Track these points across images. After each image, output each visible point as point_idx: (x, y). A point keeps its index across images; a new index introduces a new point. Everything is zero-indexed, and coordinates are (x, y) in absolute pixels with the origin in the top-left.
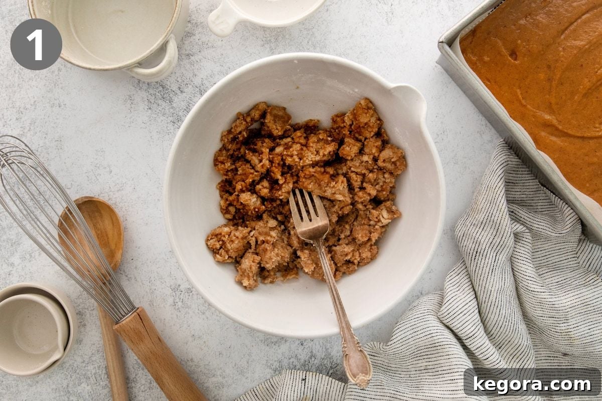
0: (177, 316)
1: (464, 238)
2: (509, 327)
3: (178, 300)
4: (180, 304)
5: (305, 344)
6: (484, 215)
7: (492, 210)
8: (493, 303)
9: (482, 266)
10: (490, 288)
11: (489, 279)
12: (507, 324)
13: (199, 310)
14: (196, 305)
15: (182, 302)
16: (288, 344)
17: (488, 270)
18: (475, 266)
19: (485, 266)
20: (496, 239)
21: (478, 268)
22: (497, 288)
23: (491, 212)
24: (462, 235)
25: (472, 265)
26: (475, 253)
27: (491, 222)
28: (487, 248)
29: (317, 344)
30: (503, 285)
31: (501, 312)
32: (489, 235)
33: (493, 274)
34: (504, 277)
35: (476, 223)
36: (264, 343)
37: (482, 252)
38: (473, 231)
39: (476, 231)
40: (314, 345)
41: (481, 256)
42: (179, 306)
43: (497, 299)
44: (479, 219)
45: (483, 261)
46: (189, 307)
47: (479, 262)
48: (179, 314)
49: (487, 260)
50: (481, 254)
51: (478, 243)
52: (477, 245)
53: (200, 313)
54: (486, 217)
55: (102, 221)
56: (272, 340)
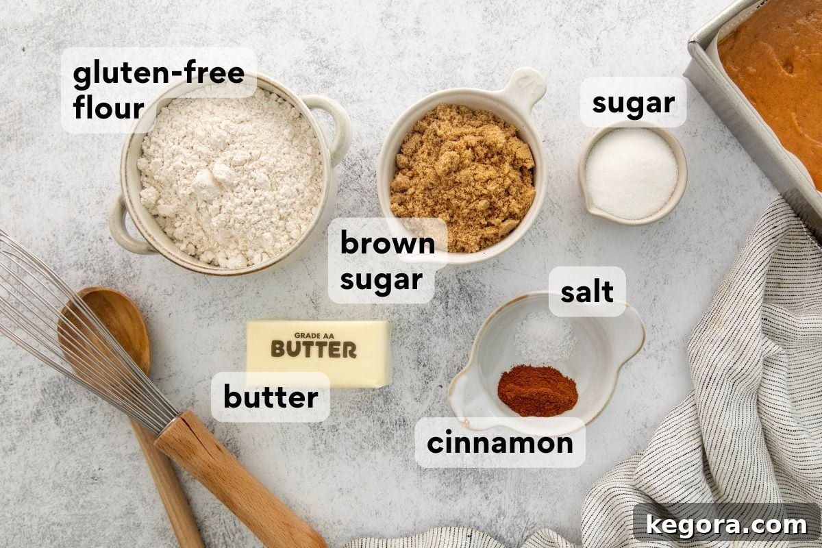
0: (318, 463)
1: (698, 357)
2: (749, 482)
3: (319, 442)
4: (322, 446)
5: (490, 497)
6: (727, 331)
7: (739, 327)
8: (727, 448)
9: (715, 398)
10: (724, 427)
11: (722, 415)
12: (746, 478)
13: (347, 454)
14: (344, 448)
15: (325, 444)
16: (468, 497)
17: (722, 403)
18: (706, 396)
19: (720, 397)
20: (738, 363)
21: (709, 400)
22: (733, 428)
23: (738, 329)
24: (695, 353)
25: (703, 395)
26: (708, 379)
27: (735, 342)
28: (724, 375)
29: (507, 497)
30: (741, 424)
31: (738, 460)
32: (730, 358)
33: (728, 409)
34: (741, 413)
35: (715, 340)
36: (436, 496)
37: (717, 379)
38: (709, 349)
39: (713, 350)
40: (503, 498)
41: (715, 384)
42: (322, 451)
43: (733, 442)
44: (719, 335)
45: (718, 391)
46: (334, 451)
47: (712, 392)
48: (320, 460)
49: (723, 389)
50: (716, 381)
51: (713, 366)
52: (712, 369)
53: (349, 459)
54: (730, 334)
55: (116, 318)
56: (447, 494)
